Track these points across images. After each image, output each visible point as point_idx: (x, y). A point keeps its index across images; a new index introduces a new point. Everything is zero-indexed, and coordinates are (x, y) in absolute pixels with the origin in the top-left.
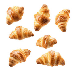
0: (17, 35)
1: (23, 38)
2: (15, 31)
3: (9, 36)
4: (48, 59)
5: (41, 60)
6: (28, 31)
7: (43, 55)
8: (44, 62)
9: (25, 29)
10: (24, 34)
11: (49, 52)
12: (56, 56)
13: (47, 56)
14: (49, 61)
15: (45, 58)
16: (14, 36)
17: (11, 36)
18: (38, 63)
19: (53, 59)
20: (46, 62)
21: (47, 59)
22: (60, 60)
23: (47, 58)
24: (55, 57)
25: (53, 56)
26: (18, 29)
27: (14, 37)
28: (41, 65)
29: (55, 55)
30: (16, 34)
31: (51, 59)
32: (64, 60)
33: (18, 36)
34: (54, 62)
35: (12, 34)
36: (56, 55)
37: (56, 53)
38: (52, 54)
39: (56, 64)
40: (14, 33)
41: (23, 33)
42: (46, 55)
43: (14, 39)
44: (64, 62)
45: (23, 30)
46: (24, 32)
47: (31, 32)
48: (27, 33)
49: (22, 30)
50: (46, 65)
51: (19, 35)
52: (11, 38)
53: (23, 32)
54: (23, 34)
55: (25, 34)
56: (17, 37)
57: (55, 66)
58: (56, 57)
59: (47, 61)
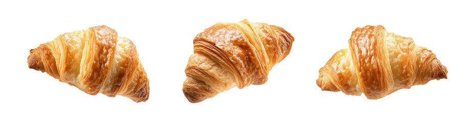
0: (358, 74)
1: (390, 87)
2: (349, 53)
3: (316, 76)
4: (81, 57)
5: (49, 55)
6: (413, 53)
7: (61, 38)
8: (61, 66)
9: (399, 39)
10: (392, 66)
11: (92, 29)
12: (119, 55)
13: (78, 45)
14: (85, 69)
15: (68, 49)
16: (341, 76)
17: (327, 78)
18: (35, 65)
19: (102, 62)
20: (68, 68)
21: (76, 56)
22: (129, 76)
23: (76, 51)
24: (112, 58)
25: (103, 52)
26: (364, 41)
27: (344, 84)
28: (45, 76)
29: (114, 49)
30: (353, 68)
31: (92, 61)
32: (146, 80)
33: (364, 77)
34: (104, 77)
35: (335, 66)
36: (119, 49)
37: (120, 42)
38: (104, 42)
39: (109, 89)
40: (343, 61)
41: (388, 61)
42: (75, 39)
43: (341, 94)
44: (146, 87)
45: (388, 44)
46: (396, 55)
47: (432, 57)
48: (413, 62)
49: (386, 48)
50: (66, 80)
51: (366, 70)
52: (325, 89)
53: (387, 55)
54: (387, 69)
55: (401, 65)
56: (360, 80)
57: (101, 97)
58: (117, 56)
59: (74, 67)
